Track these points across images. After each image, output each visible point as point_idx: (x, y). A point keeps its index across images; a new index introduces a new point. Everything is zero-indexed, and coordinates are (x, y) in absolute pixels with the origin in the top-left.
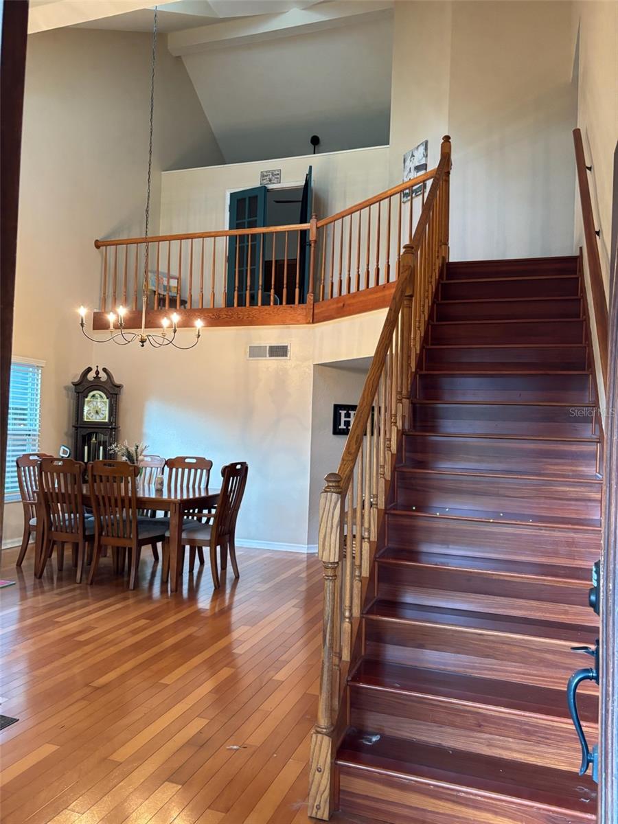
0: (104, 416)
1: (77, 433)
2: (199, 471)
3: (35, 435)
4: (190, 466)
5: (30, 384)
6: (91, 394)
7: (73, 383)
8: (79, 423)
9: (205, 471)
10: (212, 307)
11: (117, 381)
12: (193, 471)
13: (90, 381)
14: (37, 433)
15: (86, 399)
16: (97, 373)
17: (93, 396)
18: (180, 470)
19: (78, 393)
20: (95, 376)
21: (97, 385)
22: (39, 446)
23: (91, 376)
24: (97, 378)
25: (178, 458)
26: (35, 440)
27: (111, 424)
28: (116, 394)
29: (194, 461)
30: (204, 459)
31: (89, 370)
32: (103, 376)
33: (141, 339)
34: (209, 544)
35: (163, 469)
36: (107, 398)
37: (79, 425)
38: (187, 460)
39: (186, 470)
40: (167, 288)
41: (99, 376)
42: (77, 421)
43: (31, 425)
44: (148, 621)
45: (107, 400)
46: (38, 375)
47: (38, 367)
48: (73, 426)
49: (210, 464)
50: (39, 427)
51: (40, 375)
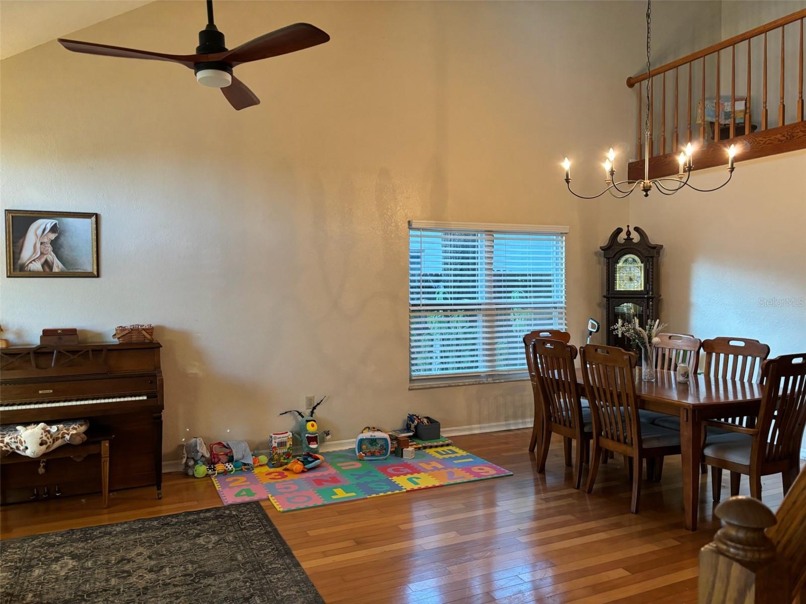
0: (638, 285)
1: (609, 304)
2: (749, 359)
3: (561, 308)
4: (737, 351)
5: (555, 253)
6: (624, 259)
7: (601, 248)
8: (611, 293)
9: (758, 359)
10: (780, 124)
11: (653, 240)
12: (740, 358)
13: (621, 244)
14: (563, 305)
15: (618, 265)
16: (629, 233)
17: (626, 261)
18: (722, 356)
19: (608, 259)
20: (626, 237)
21: (629, 247)
22: (565, 319)
23: (623, 236)
24: (629, 239)
25: (719, 340)
26: (561, 313)
27: (648, 294)
28: (652, 257)
29: (742, 344)
30: (758, 341)
31: (619, 231)
32: (636, 237)
33: (644, 187)
34: (749, 470)
35: (698, 352)
36: (642, 262)
37: (610, 296)
38: (732, 343)
39: (731, 357)
40: (731, 114)
41: (631, 237)
42: (608, 290)
43: (558, 297)
44: (627, 573)
45: (642, 265)
46: (562, 242)
47: (562, 233)
48: (604, 297)
49: (767, 351)
50: (565, 299)
51: (564, 242)
